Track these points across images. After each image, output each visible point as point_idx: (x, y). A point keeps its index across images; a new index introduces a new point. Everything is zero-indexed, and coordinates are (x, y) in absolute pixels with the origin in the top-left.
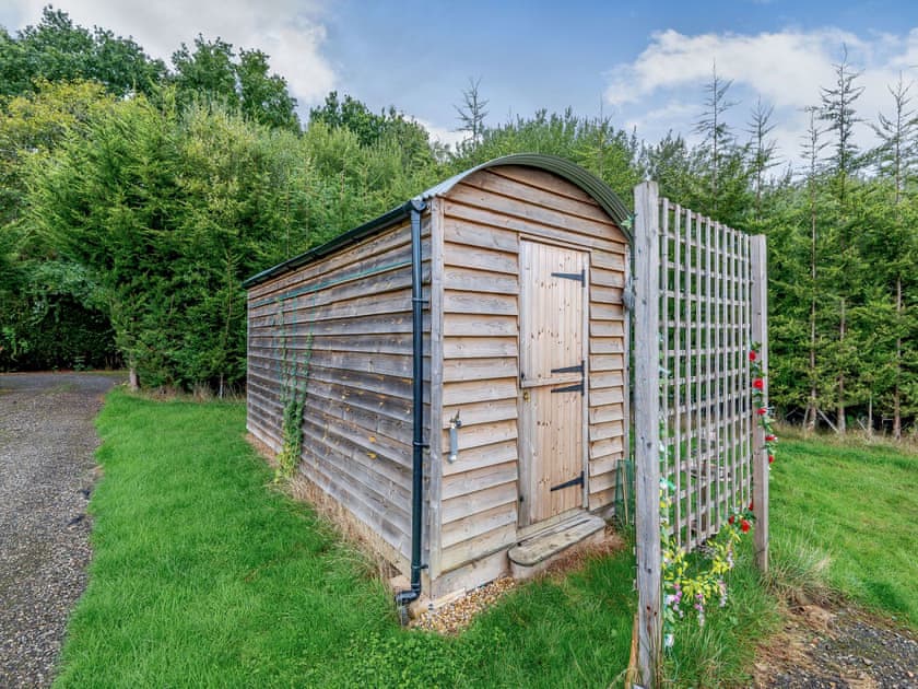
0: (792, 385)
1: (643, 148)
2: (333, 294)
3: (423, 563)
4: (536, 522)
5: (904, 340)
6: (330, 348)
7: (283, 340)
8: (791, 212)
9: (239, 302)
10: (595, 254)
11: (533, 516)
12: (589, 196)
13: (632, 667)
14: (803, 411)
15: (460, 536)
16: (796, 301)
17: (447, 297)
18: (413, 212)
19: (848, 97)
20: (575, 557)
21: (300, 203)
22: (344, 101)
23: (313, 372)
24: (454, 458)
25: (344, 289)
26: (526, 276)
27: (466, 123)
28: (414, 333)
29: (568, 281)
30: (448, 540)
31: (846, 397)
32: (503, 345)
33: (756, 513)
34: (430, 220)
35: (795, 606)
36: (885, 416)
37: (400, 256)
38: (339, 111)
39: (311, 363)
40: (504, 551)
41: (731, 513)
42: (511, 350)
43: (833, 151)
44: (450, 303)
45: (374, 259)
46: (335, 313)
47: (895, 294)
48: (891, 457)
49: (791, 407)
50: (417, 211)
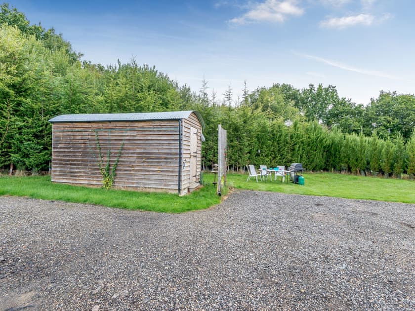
2: (137, 133)
6: (136, 147)
7: (98, 145)
9: (14, 126)
13: (217, 190)
18: (180, 120)
23: (123, 154)
24: (185, 168)
26: (191, 133)
29: (195, 134)
30: (183, 183)
32: (189, 147)
34: (182, 122)
39: (122, 151)
40: (188, 188)
44: (184, 138)
45: (161, 126)
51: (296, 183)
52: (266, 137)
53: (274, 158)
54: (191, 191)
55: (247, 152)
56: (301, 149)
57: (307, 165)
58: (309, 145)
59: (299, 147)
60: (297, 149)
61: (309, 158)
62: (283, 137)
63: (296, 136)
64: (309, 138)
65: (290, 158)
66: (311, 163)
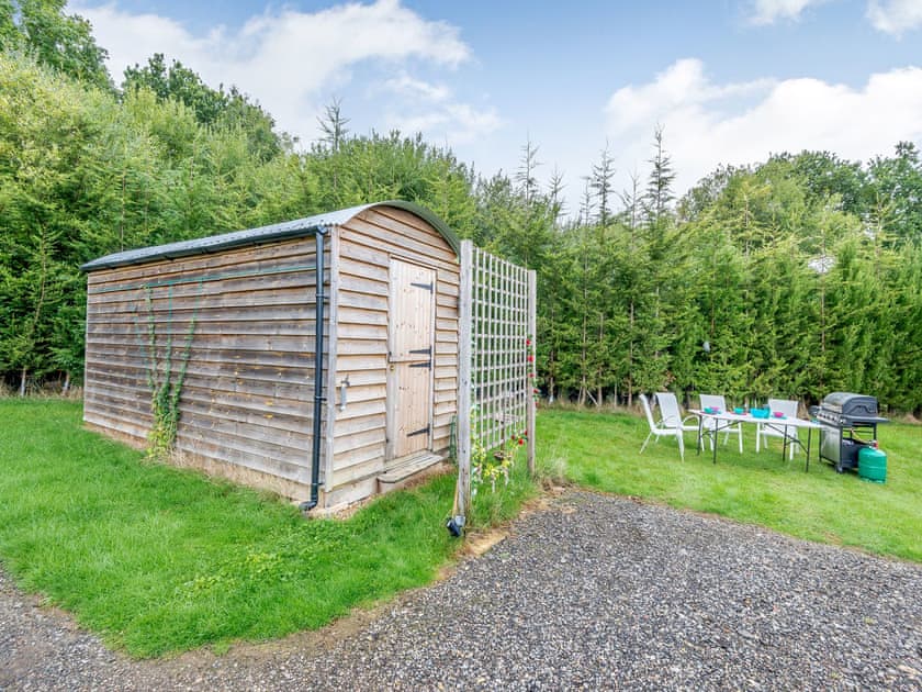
0: (571, 373)
1: (480, 180)
2: (224, 286)
3: (320, 481)
4: (396, 458)
5: (634, 342)
6: (220, 332)
7: (151, 326)
8: (573, 250)
9: (57, 285)
10: (440, 272)
11: (395, 453)
12: (437, 231)
13: (455, 508)
14: (578, 392)
15: (345, 463)
16: (575, 314)
17: (341, 295)
18: (318, 234)
19: (608, 174)
20: (423, 478)
21: (139, 185)
22: (172, 66)
23: (195, 353)
24: (343, 407)
25: (240, 282)
26: (393, 284)
27: (328, 135)
28: (317, 319)
29: (422, 289)
30: (338, 466)
31: (602, 381)
32: (377, 332)
33: (529, 437)
34: (329, 240)
35: (546, 487)
36: (623, 394)
37: (301, 262)
38: (166, 76)
39: (193, 346)
40: (375, 477)
41: (513, 433)
42: (383, 335)
43: (596, 211)
44: (343, 300)
45: (274, 261)
46: (226, 302)
47: (630, 311)
48: (622, 418)
49: (570, 389)
50: (322, 234)
51: (846, 470)
52: (732, 299)
53: (764, 368)
54: (386, 488)
55: (660, 347)
56: (868, 338)
57: (890, 395)
58: (899, 327)
59: (861, 334)
60: (851, 339)
61: (900, 372)
62: (796, 302)
63: (847, 296)
64: (901, 301)
65: (825, 370)
66: (910, 387)
